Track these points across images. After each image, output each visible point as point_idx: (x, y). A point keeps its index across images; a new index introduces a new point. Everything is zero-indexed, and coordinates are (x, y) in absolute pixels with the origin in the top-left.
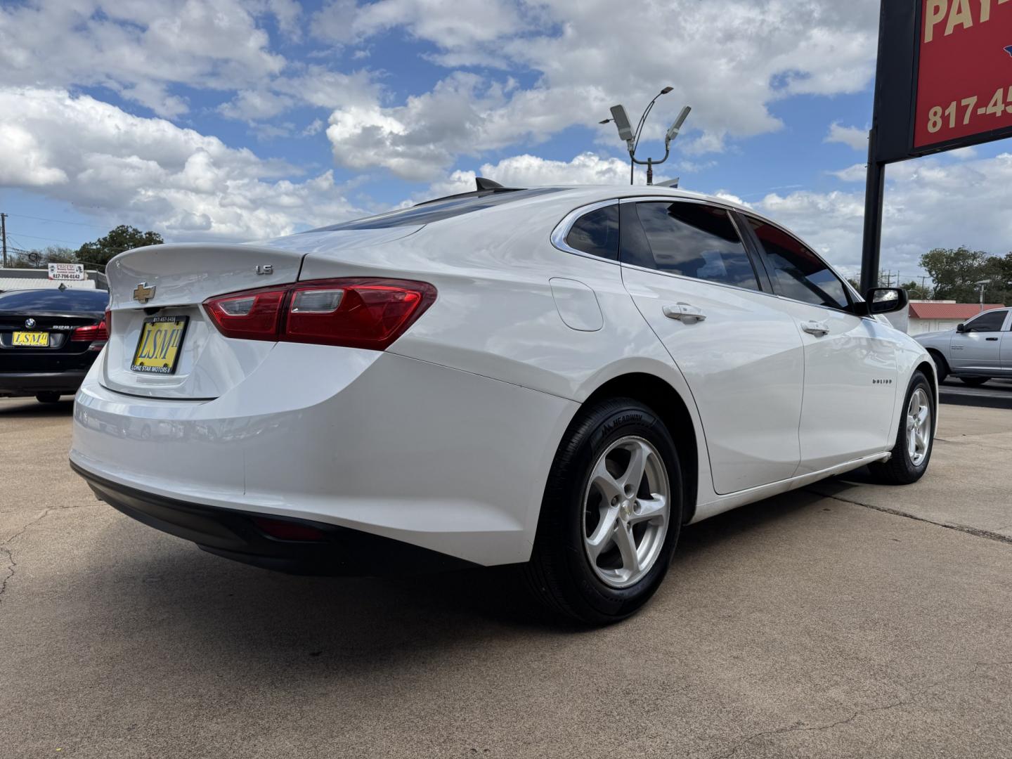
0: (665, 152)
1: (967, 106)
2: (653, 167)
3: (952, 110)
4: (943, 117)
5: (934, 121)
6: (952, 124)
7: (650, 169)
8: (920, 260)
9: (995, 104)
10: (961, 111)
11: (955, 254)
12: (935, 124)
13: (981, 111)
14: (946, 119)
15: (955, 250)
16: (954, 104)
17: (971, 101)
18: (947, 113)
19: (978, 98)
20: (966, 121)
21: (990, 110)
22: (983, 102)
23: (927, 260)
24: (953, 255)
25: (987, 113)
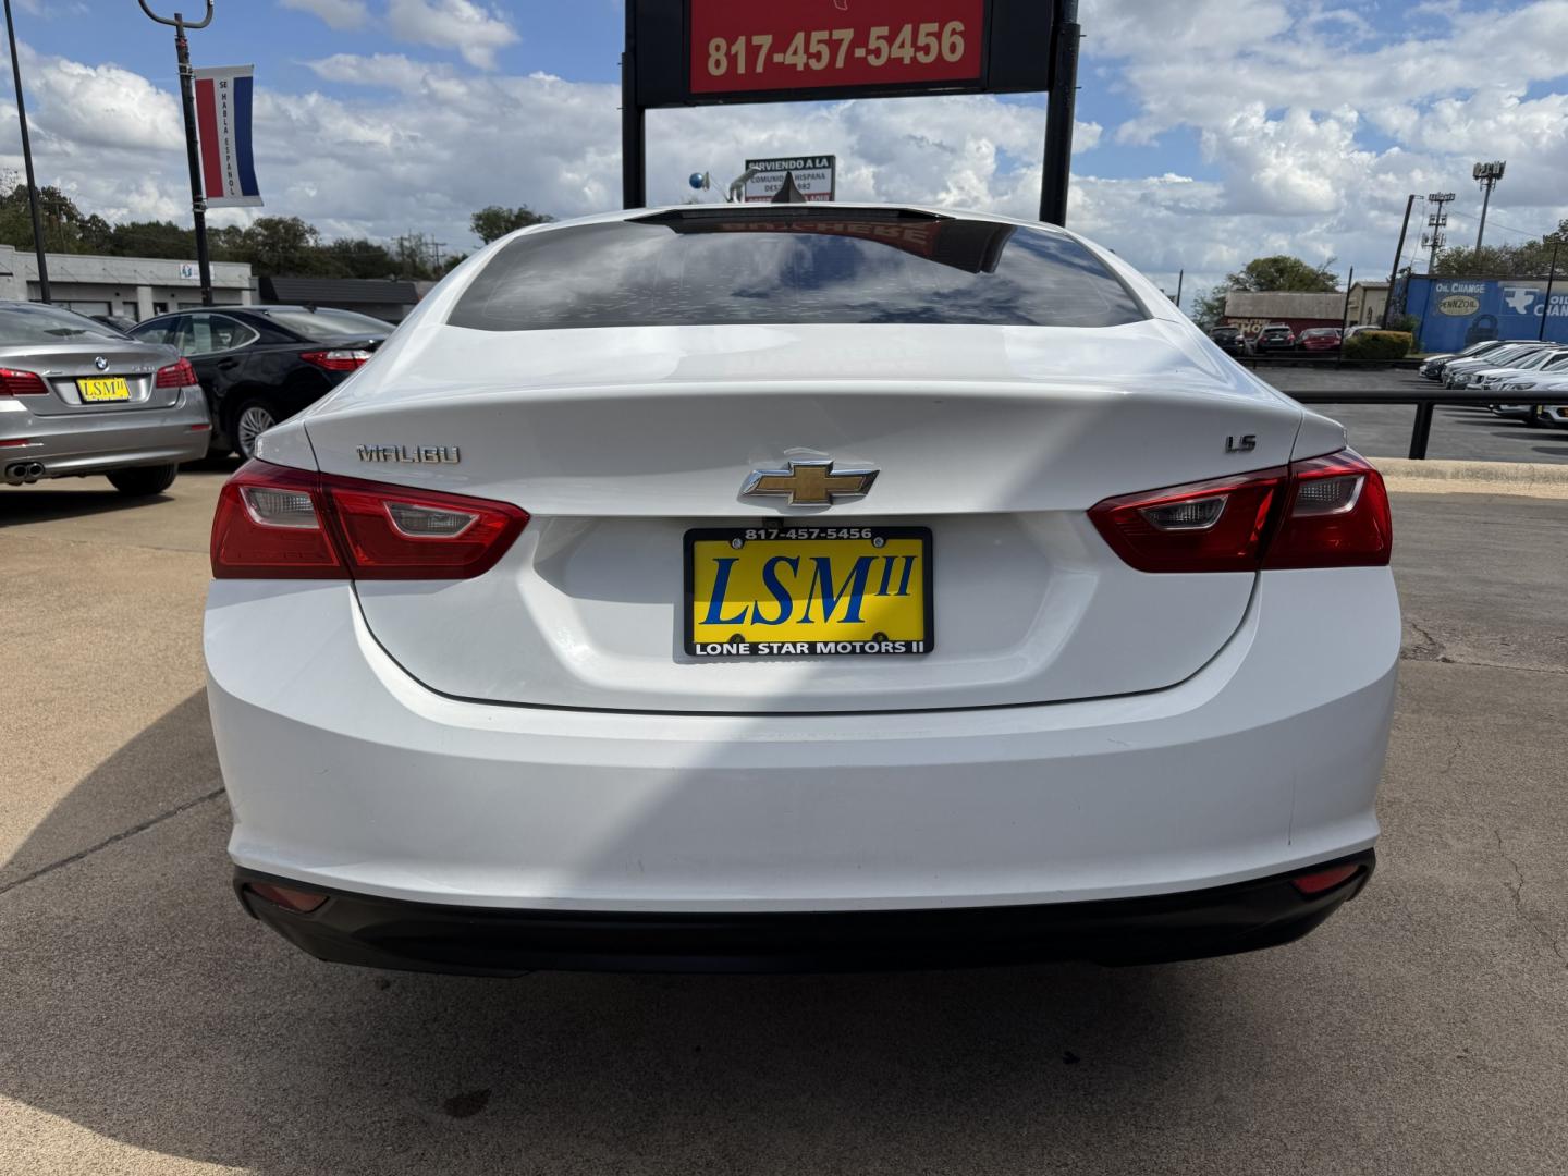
0: (206, 8)
1: (760, 47)
2: (187, 32)
3: (740, 46)
4: (728, 54)
5: (717, 58)
6: (741, 69)
7: (180, 38)
8: (471, 224)
9: (795, 53)
10: (753, 52)
11: (517, 216)
12: (718, 64)
13: (778, 58)
14: (732, 59)
15: (516, 211)
16: (742, 40)
17: (764, 41)
18: (733, 51)
19: (774, 39)
20: (760, 68)
21: (789, 59)
22: (781, 45)
23: (481, 223)
24: (513, 218)
25: (787, 63)
